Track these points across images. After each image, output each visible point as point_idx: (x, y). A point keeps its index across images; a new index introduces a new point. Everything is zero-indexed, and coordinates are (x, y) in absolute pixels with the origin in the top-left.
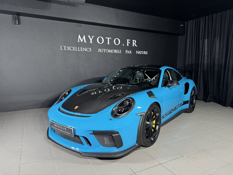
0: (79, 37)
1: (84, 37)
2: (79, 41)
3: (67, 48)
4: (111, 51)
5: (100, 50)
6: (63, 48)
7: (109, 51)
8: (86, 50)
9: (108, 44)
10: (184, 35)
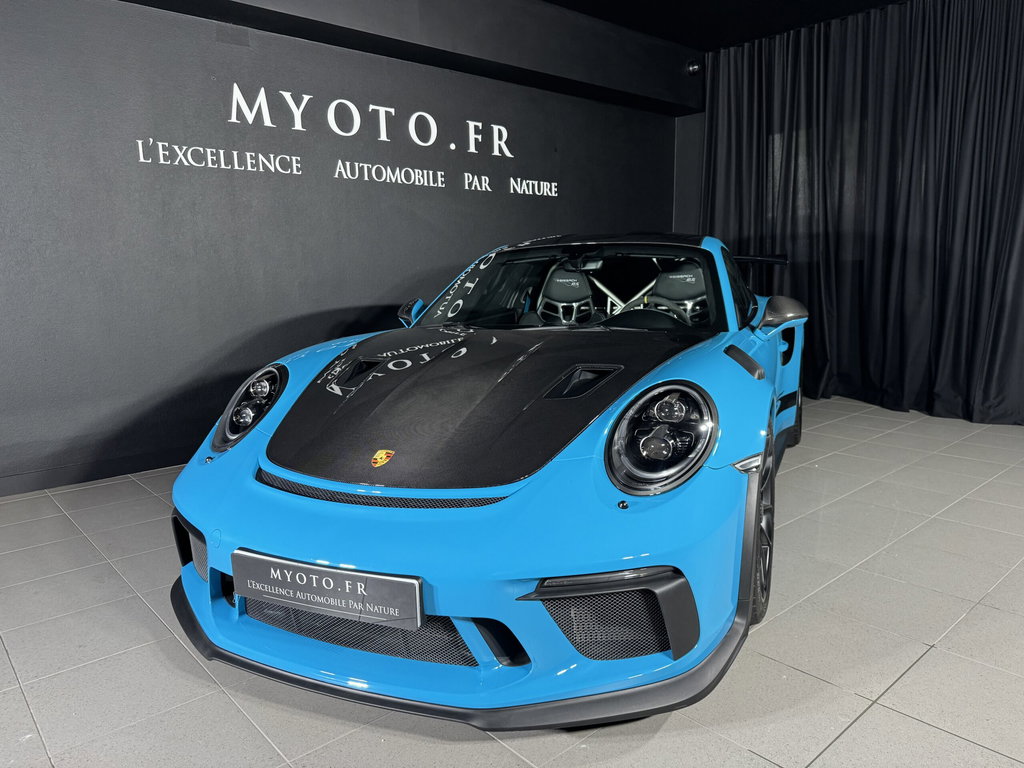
0: (237, 94)
1: (262, 98)
2: (234, 119)
3: (173, 156)
4: (398, 176)
5: (343, 170)
6: (151, 151)
7: (388, 175)
8: (274, 165)
9: (383, 137)
10: (704, 111)
